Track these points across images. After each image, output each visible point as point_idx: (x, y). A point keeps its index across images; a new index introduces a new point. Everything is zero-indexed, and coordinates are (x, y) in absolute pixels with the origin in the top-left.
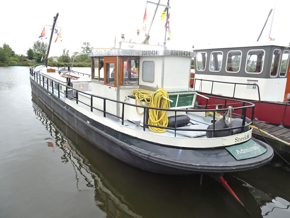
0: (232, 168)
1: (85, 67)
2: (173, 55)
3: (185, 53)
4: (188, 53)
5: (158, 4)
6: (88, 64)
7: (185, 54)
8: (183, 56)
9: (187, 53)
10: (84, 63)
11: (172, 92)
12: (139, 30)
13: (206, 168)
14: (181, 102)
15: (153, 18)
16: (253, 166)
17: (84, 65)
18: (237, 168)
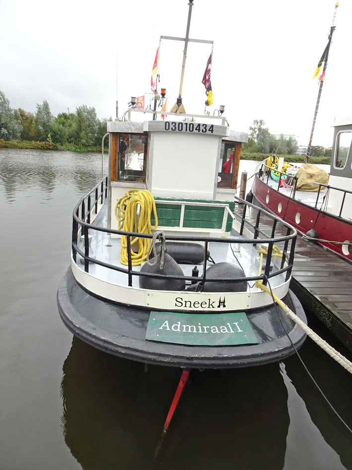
0: (120, 350)
1: (244, 159)
2: (170, 130)
3: (201, 127)
4: (208, 128)
5: (187, 40)
6: (251, 154)
7: (199, 130)
8: (196, 134)
9: (205, 128)
10: (245, 153)
11: (168, 198)
12: (165, 90)
13: (84, 335)
14: (193, 219)
15: (183, 67)
16: (166, 360)
17: (244, 156)
18: (128, 352)
